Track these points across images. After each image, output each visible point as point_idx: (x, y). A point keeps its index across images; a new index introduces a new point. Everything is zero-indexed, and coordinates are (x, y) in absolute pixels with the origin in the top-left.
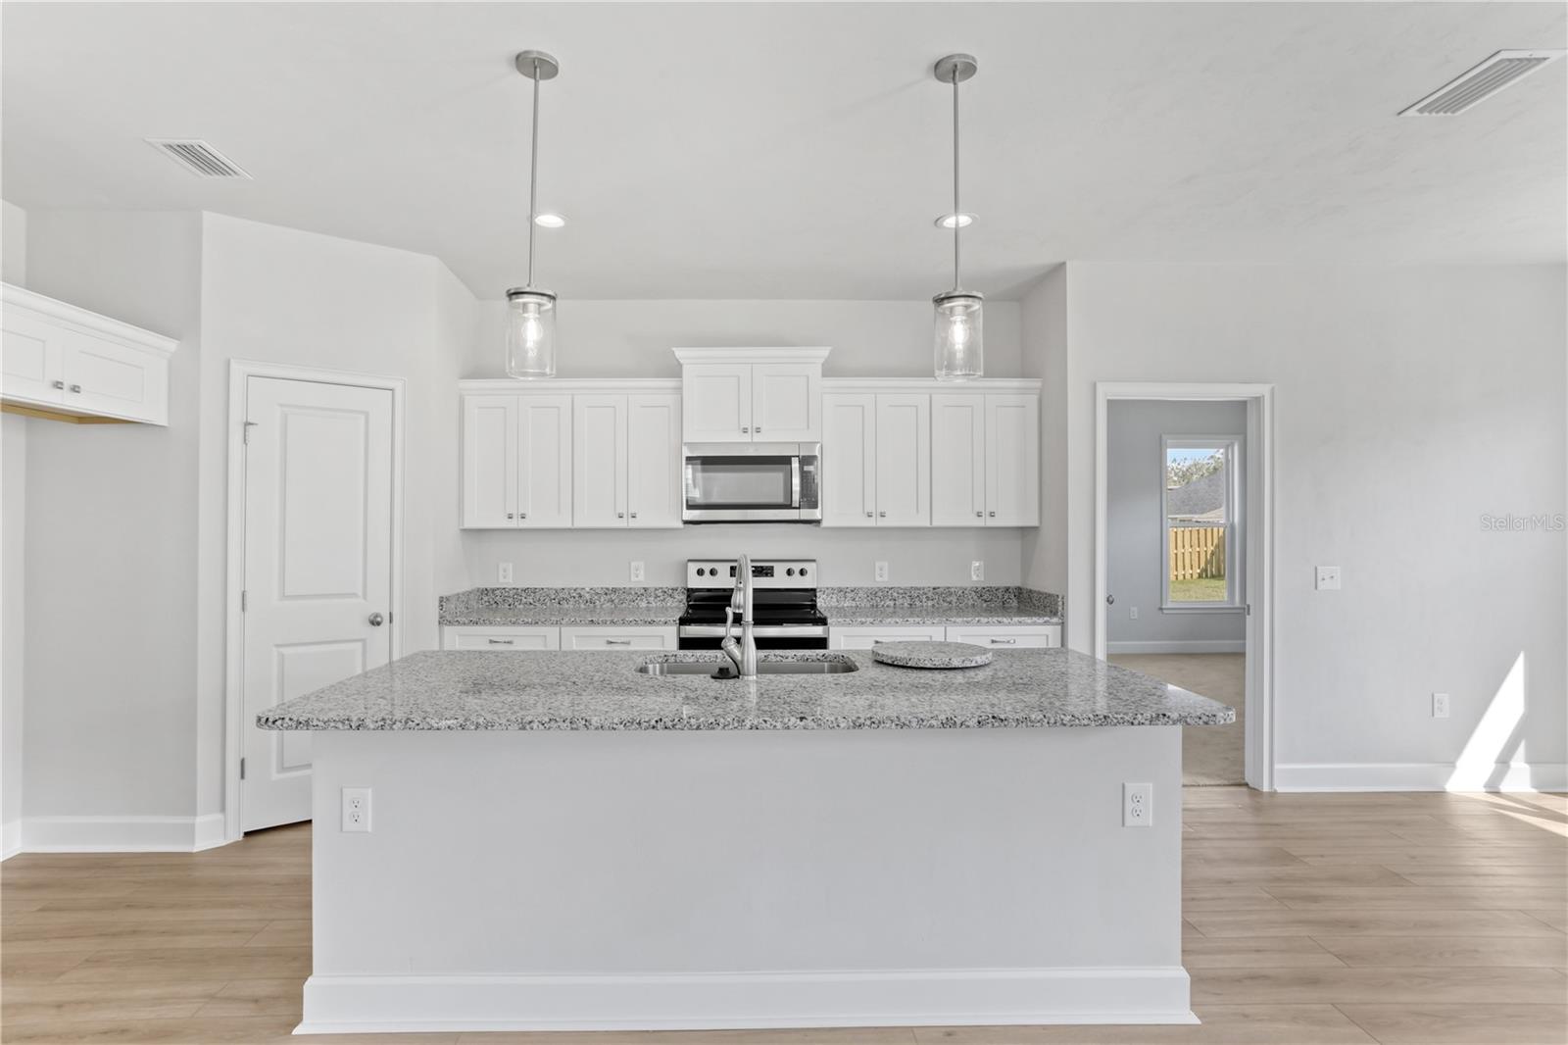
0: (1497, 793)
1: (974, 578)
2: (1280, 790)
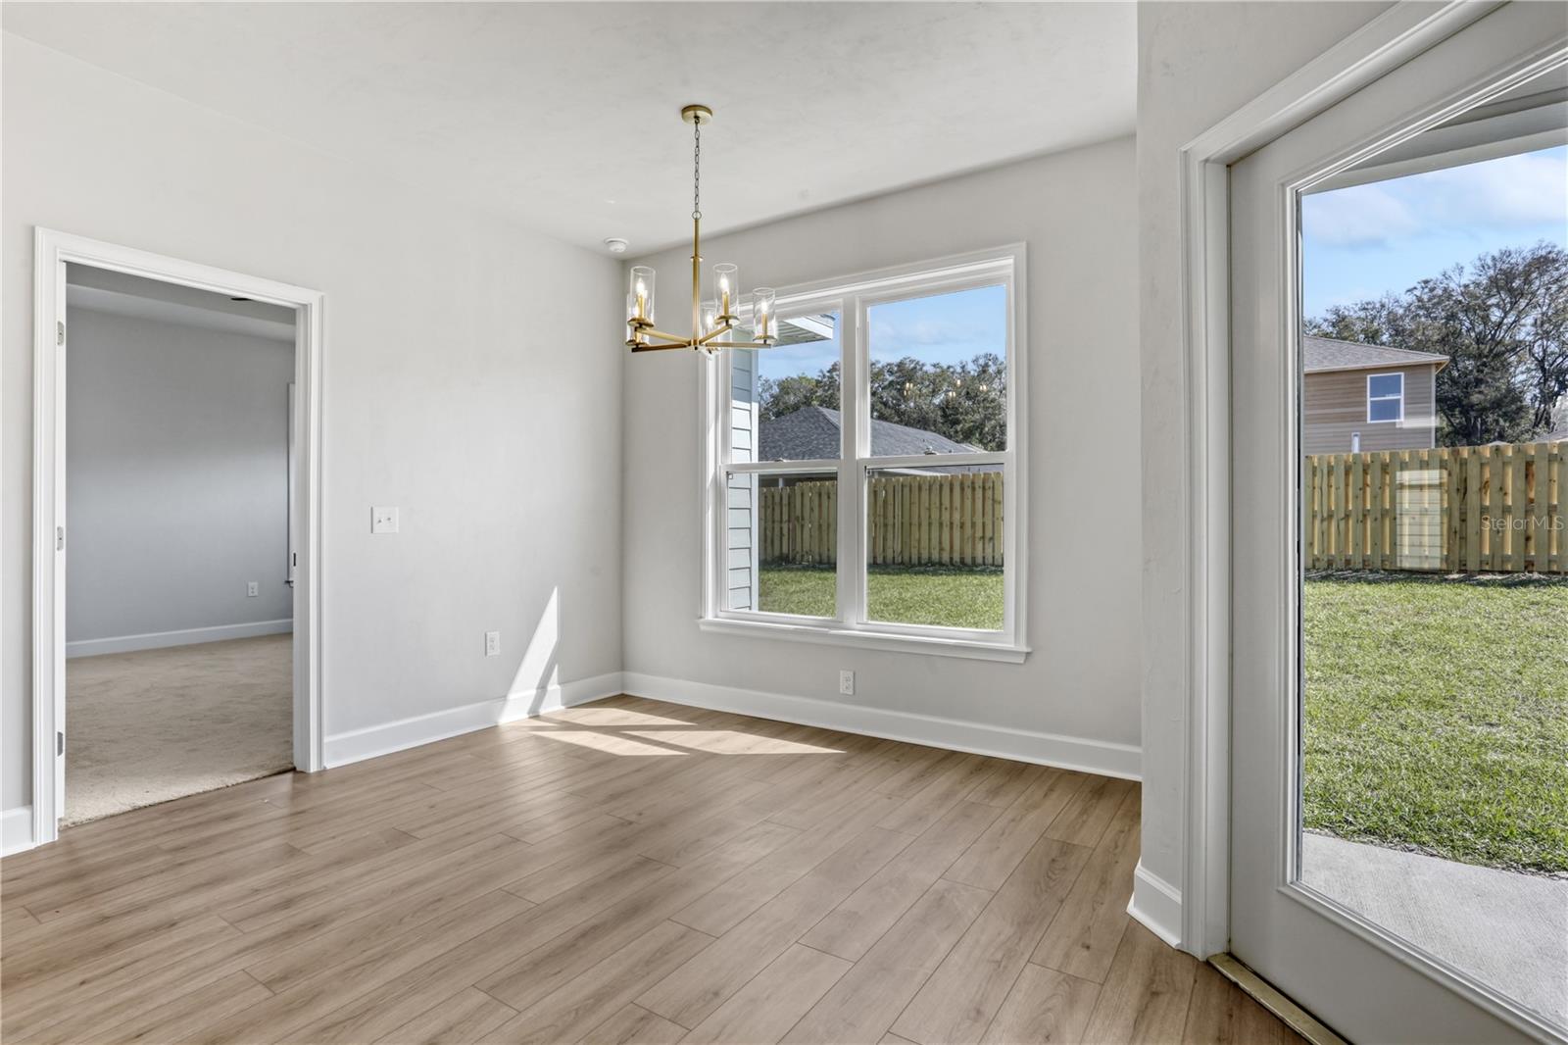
0: (537, 717)
2: (329, 765)
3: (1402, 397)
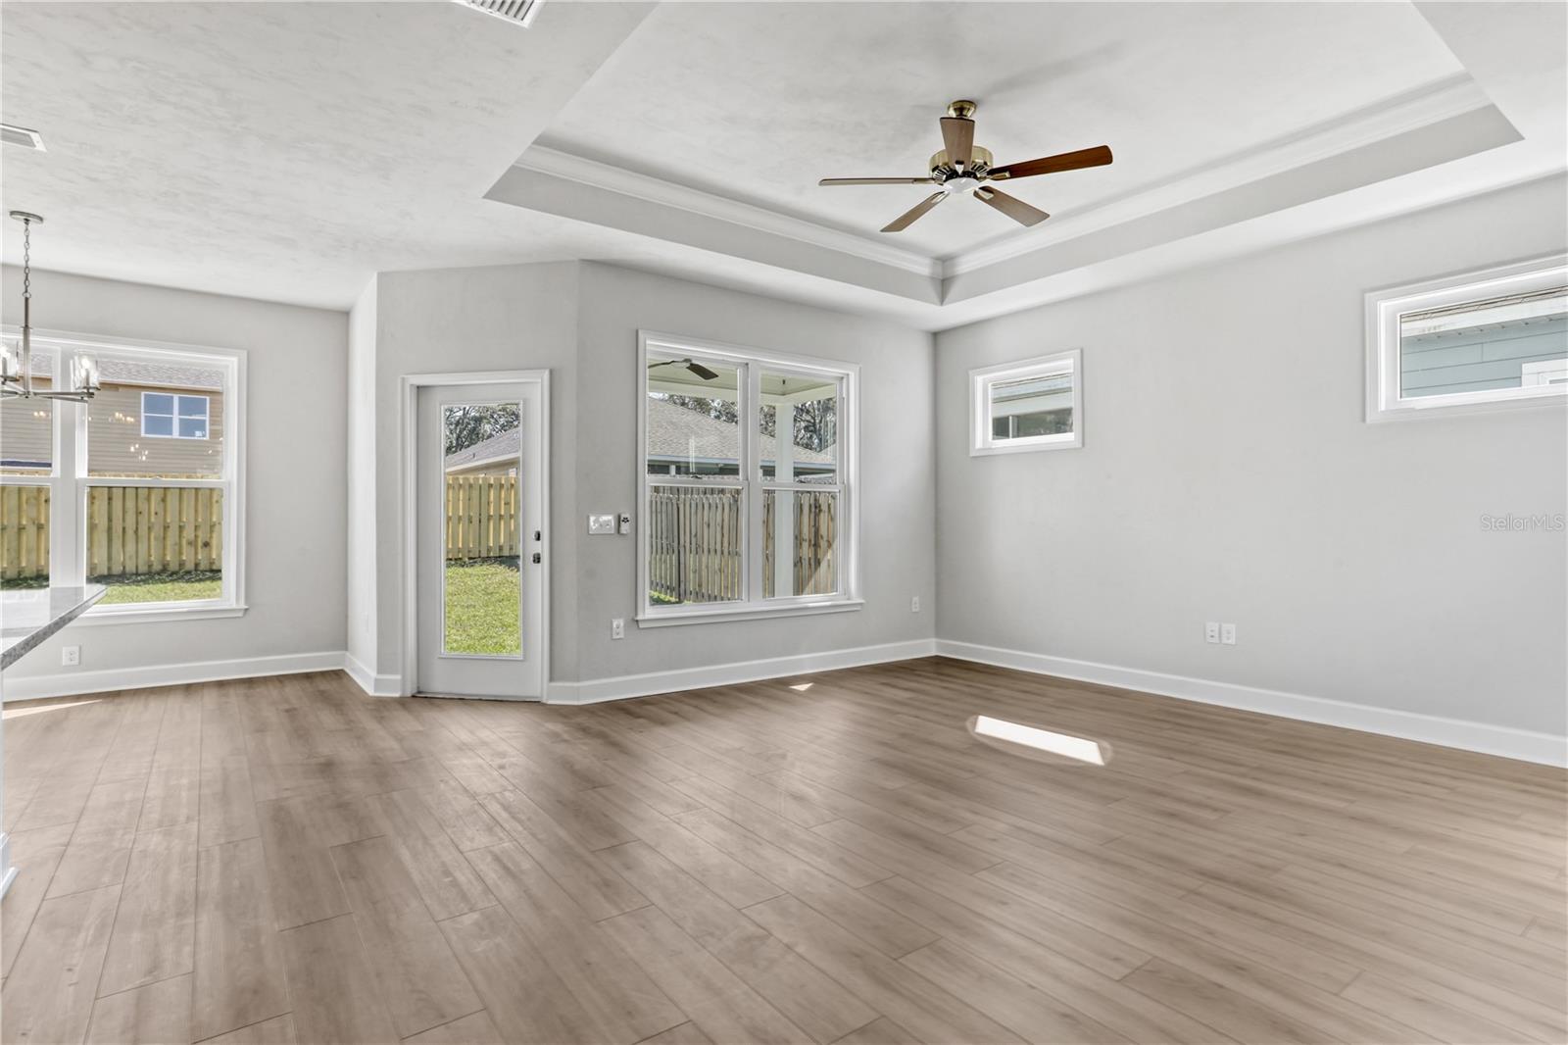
3: (207, 418)
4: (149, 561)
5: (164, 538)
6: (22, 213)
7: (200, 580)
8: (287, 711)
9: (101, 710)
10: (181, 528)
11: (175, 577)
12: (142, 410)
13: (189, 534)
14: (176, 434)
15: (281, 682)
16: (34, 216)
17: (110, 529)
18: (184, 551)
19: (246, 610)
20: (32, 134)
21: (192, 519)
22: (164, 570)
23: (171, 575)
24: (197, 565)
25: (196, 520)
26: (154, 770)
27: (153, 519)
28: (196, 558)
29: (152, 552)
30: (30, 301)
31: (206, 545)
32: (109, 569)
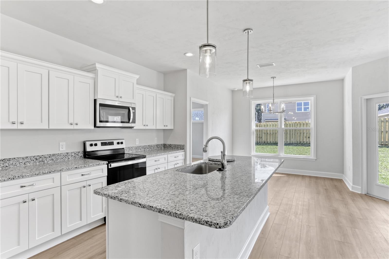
1: (155, 142)
4: (297, 141)
5: (300, 136)
6: (272, 77)
7: (307, 146)
8: (326, 189)
9: (286, 178)
10: (303, 133)
11: (302, 145)
12: (296, 106)
13: (305, 135)
14: (303, 111)
15: (324, 180)
16: (274, 77)
17: (290, 134)
18: (304, 139)
19: (316, 159)
20: (273, 63)
21: (306, 132)
22: (300, 143)
23: (301, 144)
24: (307, 142)
25: (307, 132)
26: (294, 198)
27: (298, 132)
28: (307, 141)
29: (298, 139)
30: (274, 94)
31: (309, 137)
32: (290, 142)
